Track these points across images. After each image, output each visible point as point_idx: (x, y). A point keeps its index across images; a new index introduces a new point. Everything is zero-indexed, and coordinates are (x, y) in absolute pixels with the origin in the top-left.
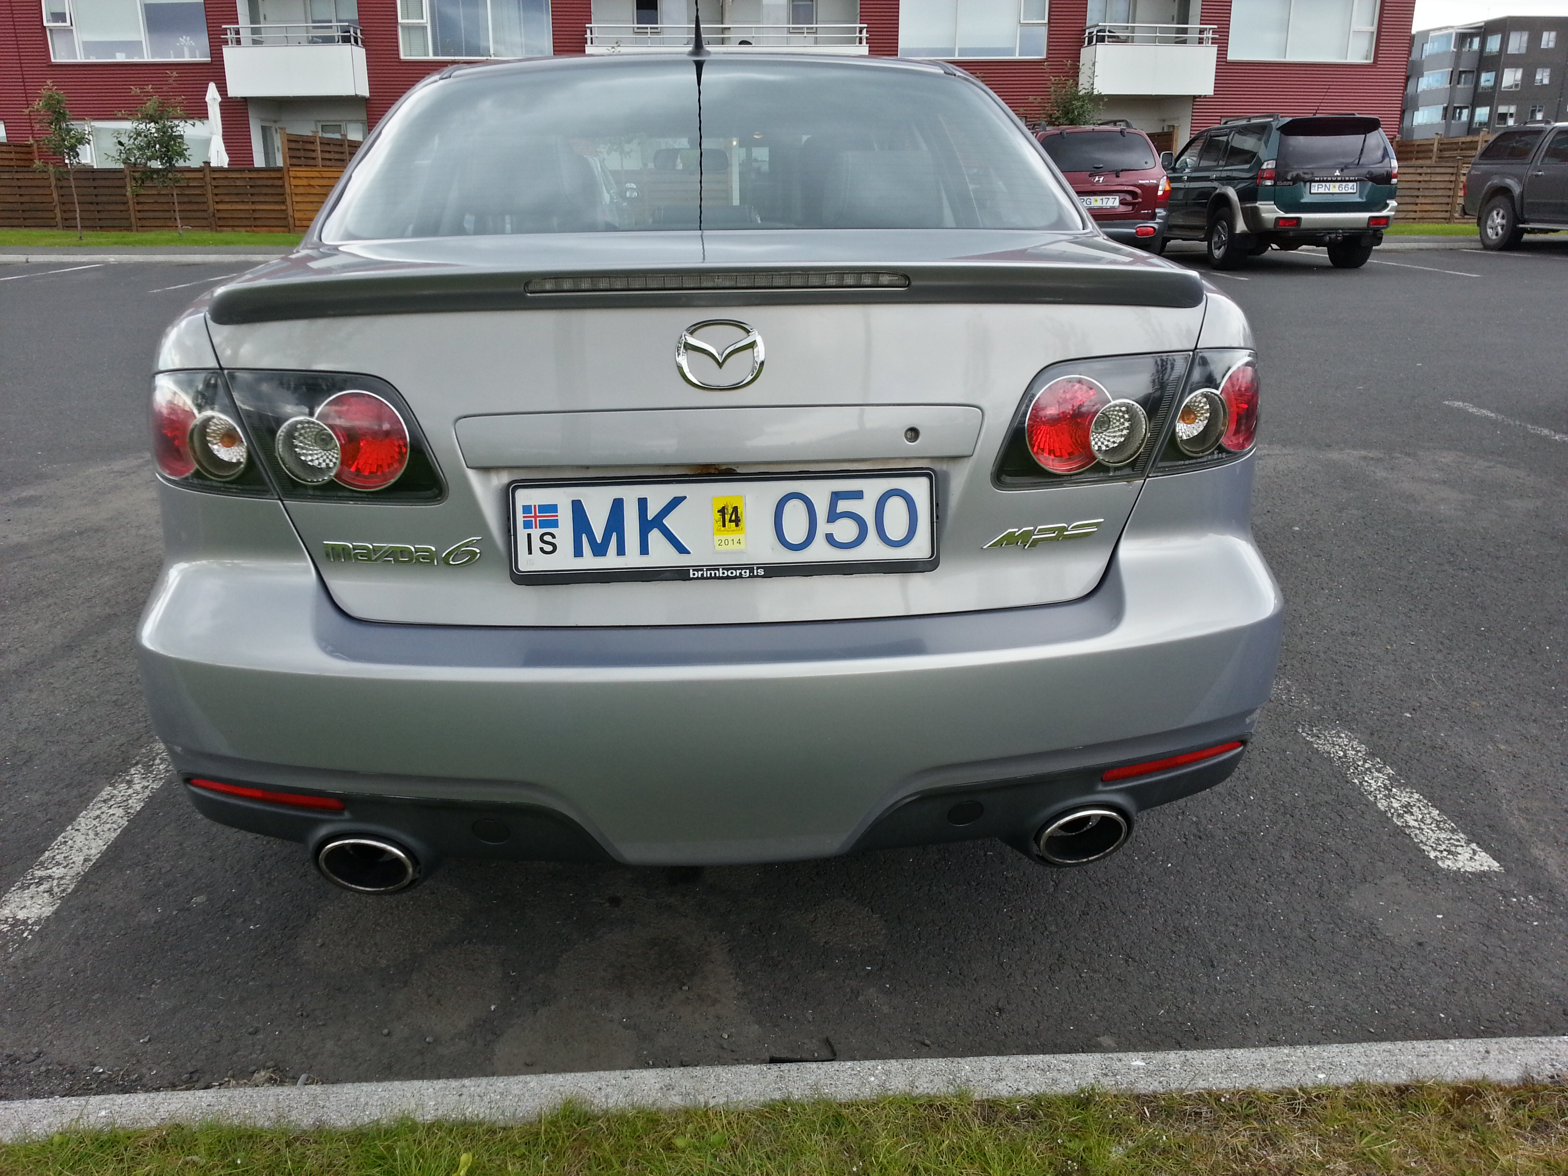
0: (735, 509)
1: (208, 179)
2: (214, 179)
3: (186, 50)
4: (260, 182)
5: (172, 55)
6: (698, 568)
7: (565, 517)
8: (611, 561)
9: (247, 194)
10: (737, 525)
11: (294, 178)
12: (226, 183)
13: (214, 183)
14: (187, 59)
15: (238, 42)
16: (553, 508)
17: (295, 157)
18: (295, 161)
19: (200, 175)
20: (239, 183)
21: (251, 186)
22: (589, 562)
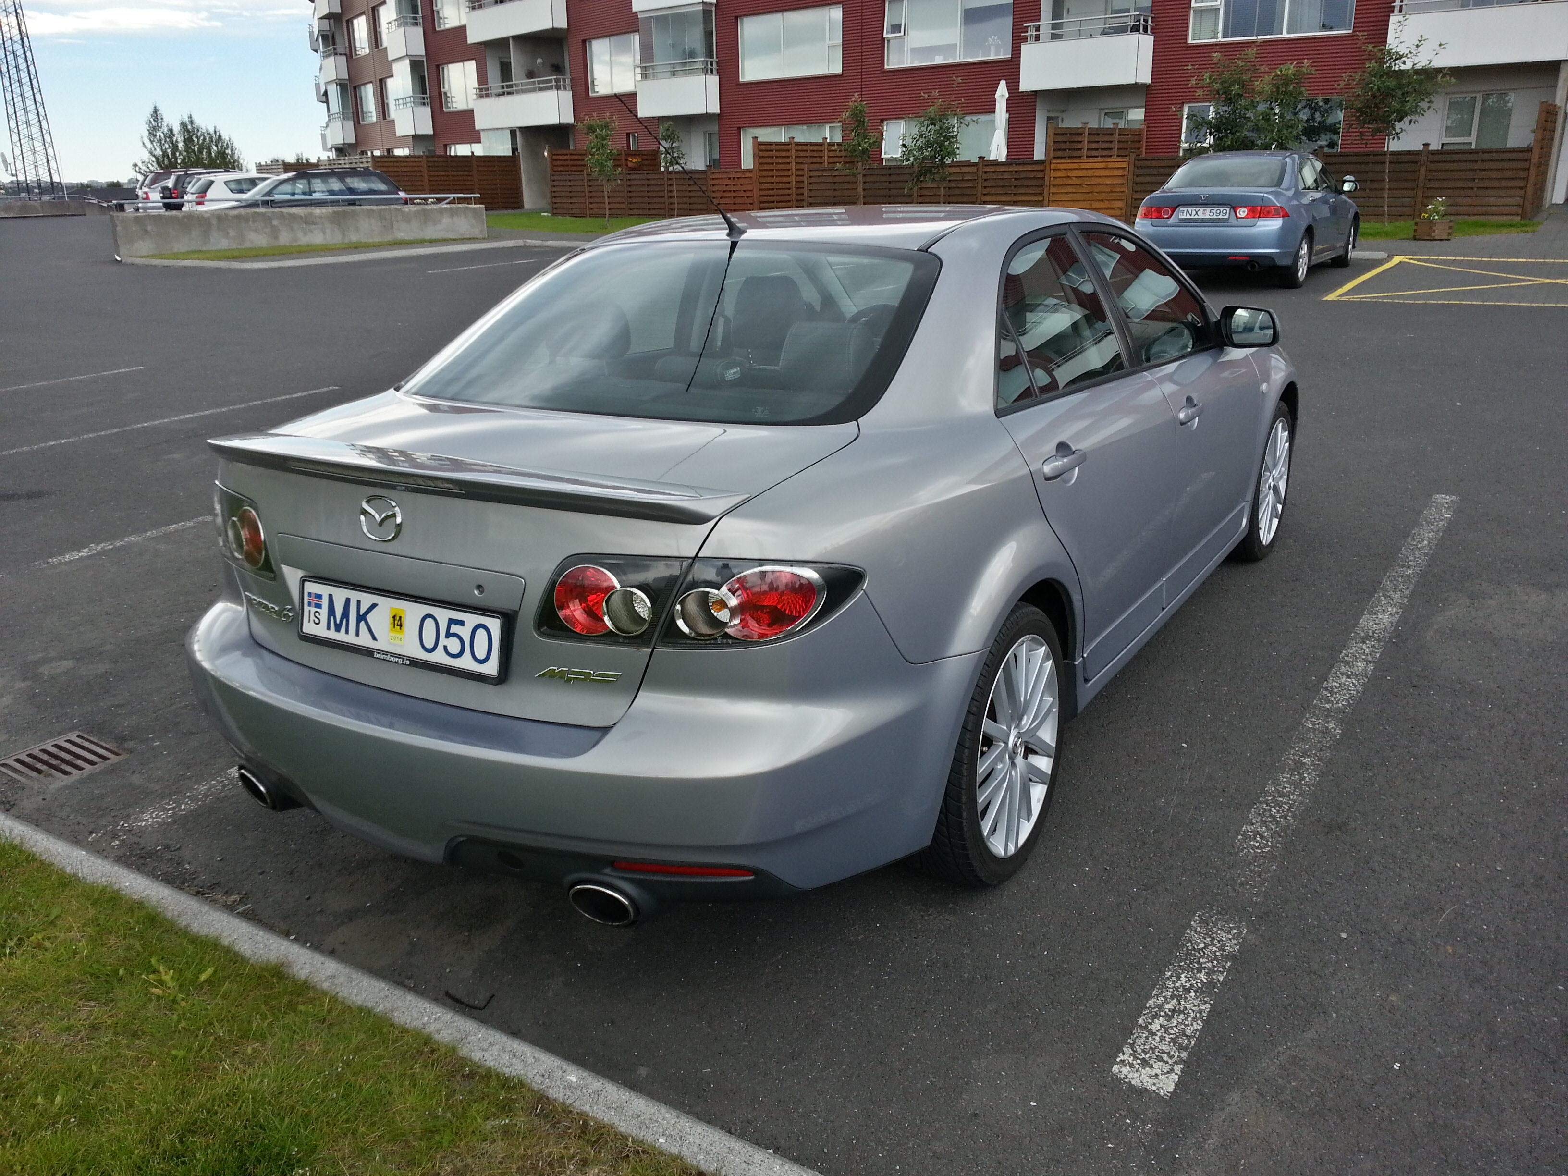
0: (400, 617)
1: (980, 173)
2: (986, 172)
3: (993, 48)
4: (1023, 175)
5: (980, 54)
6: (379, 651)
7: (325, 602)
8: (341, 637)
9: (1011, 186)
10: (400, 629)
11: (1054, 170)
12: (995, 176)
13: (985, 177)
14: (993, 57)
15: (1037, 38)
16: (319, 596)
17: (1059, 150)
18: (1059, 154)
19: (974, 169)
20: (1005, 176)
21: (1016, 179)
22: (332, 635)
